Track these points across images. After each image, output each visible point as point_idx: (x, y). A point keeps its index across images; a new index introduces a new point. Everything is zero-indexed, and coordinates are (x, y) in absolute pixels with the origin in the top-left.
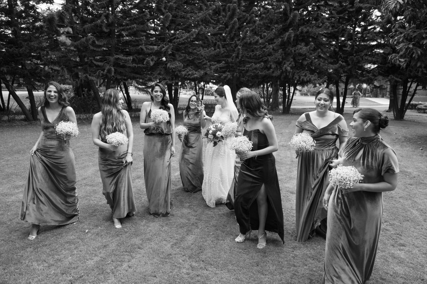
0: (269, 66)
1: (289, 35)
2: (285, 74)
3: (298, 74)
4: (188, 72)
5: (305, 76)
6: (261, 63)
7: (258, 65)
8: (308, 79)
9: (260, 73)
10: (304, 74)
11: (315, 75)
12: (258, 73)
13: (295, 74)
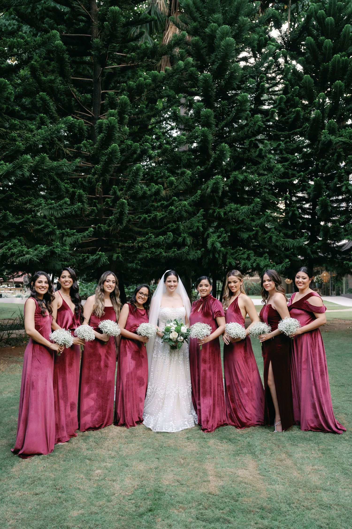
0: (180, 239)
1: (214, 184)
2: (211, 256)
3: (234, 256)
4: (10, 249)
5: (248, 258)
6: (168, 233)
7: (162, 238)
8: (254, 265)
9: (164, 254)
10: (245, 256)
11: (265, 259)
12: (161, 253)
13: (228, 256)
